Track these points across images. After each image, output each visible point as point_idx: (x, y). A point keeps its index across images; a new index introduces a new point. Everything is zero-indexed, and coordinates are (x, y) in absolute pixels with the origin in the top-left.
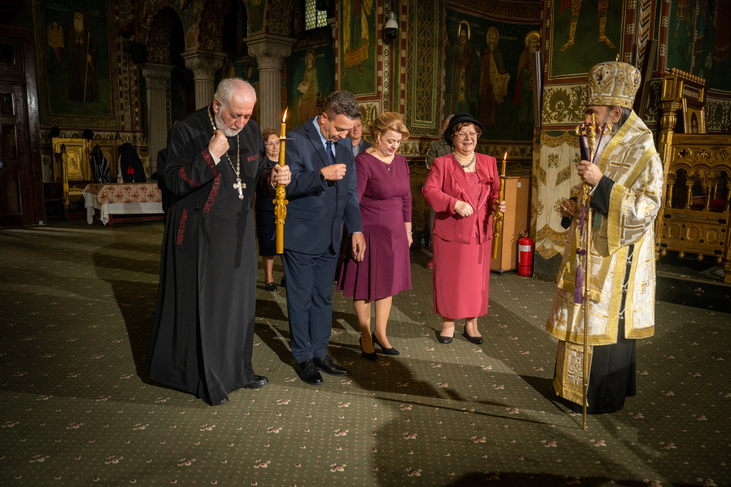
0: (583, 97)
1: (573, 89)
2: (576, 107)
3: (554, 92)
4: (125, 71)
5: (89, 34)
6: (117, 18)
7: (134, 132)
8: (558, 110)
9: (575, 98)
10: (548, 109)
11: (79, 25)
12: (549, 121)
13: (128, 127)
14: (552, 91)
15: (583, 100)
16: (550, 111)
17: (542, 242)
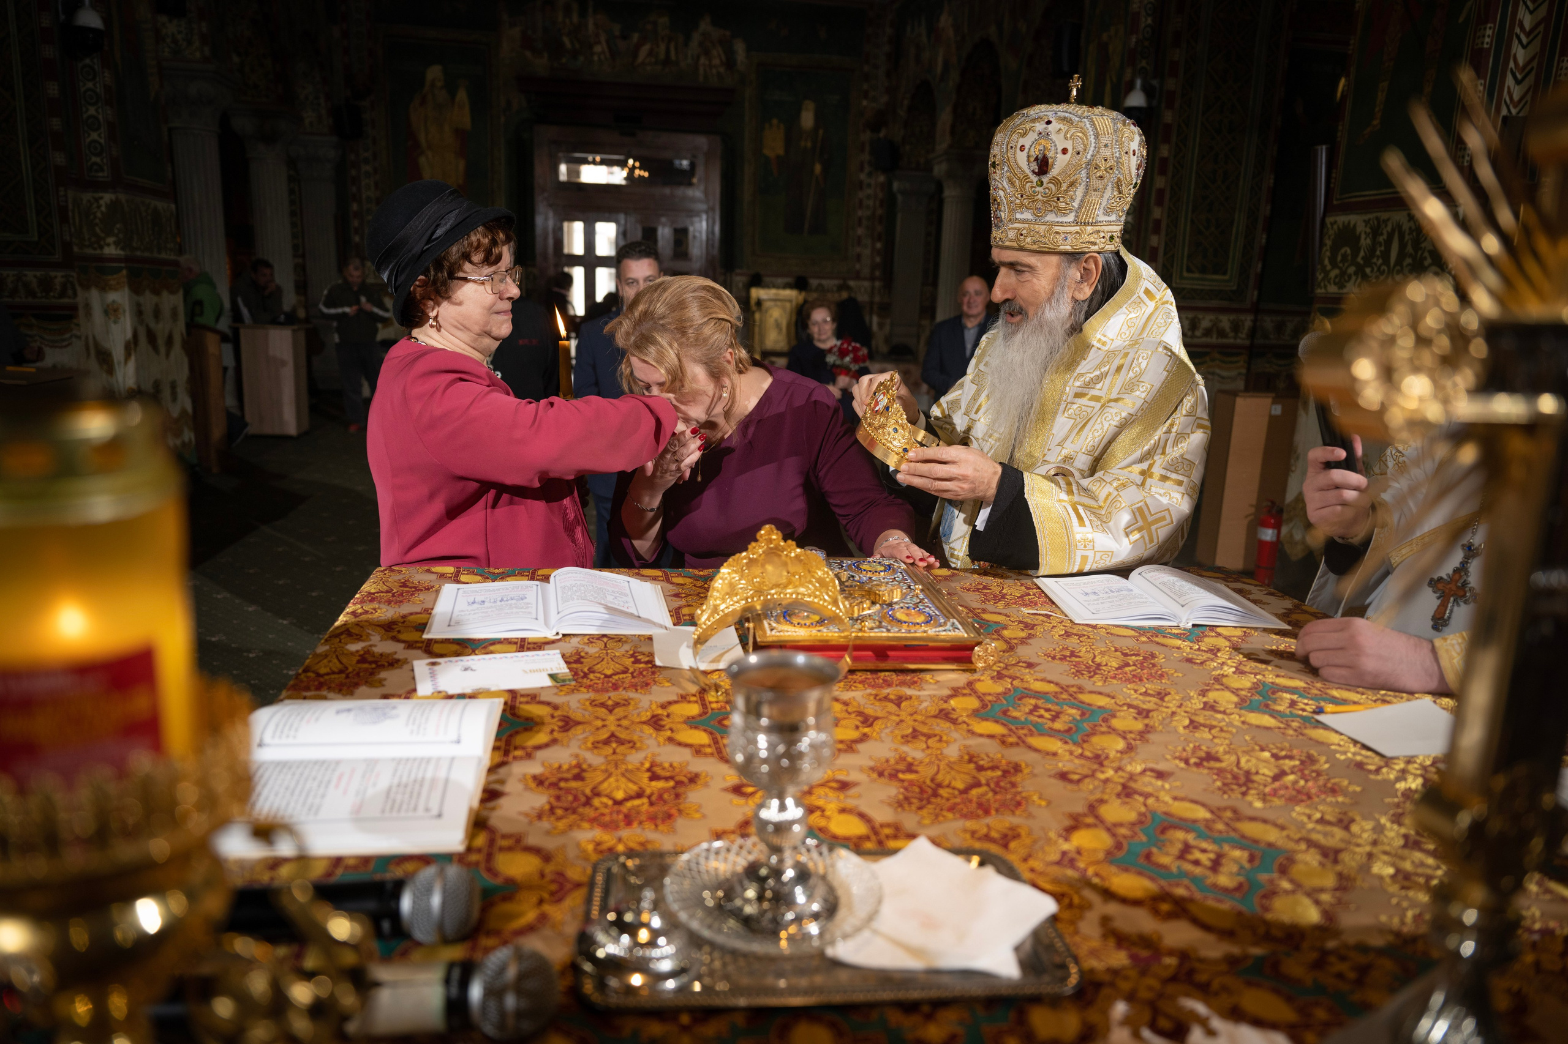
0: (1381, 239)
1: (1367, 222)
2: (1368, 261)
3: (1338, 227)
4: (869, 185)
5: (821, 132)
6: (865, 103)
7: (872, 279)
8: (1341, 265)
9: (1369, 241)
10: (1326, 262)
11: (807, 119)
12: (1325, 287)
13: (866, 271)
14: (1335, 227)
15: (1381, 246)
16: (1329, 267)
17: (1291, 525)
